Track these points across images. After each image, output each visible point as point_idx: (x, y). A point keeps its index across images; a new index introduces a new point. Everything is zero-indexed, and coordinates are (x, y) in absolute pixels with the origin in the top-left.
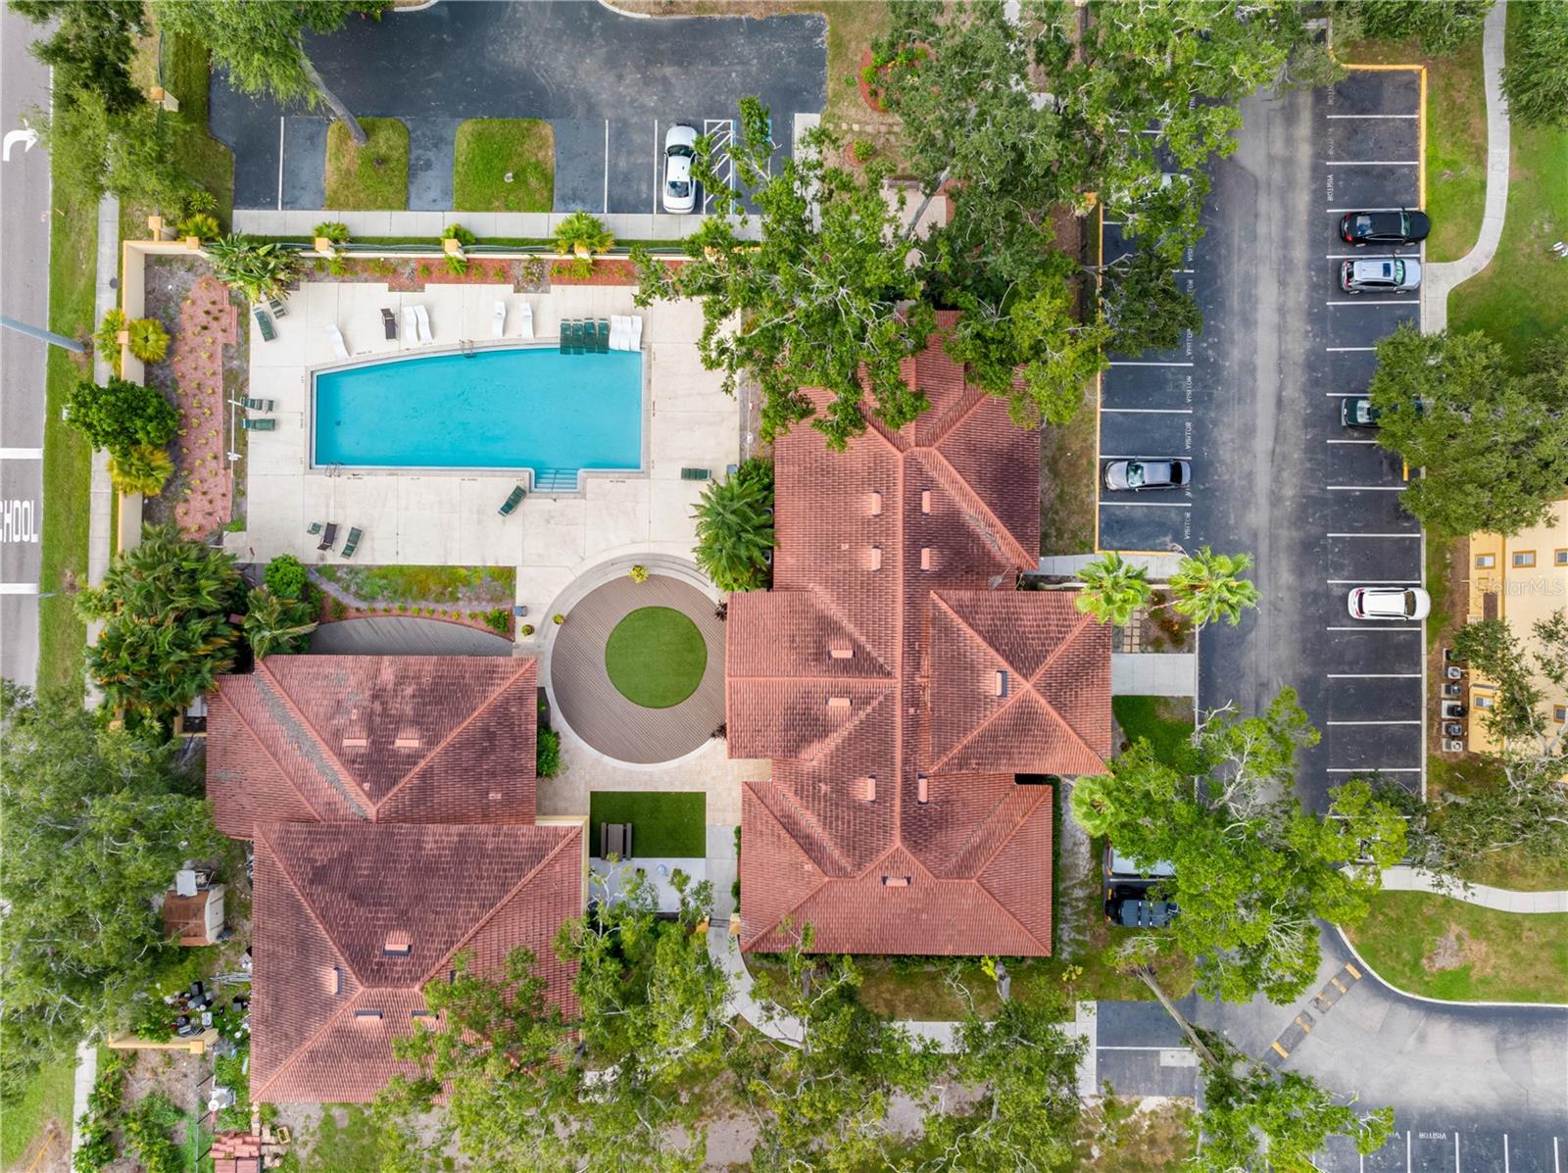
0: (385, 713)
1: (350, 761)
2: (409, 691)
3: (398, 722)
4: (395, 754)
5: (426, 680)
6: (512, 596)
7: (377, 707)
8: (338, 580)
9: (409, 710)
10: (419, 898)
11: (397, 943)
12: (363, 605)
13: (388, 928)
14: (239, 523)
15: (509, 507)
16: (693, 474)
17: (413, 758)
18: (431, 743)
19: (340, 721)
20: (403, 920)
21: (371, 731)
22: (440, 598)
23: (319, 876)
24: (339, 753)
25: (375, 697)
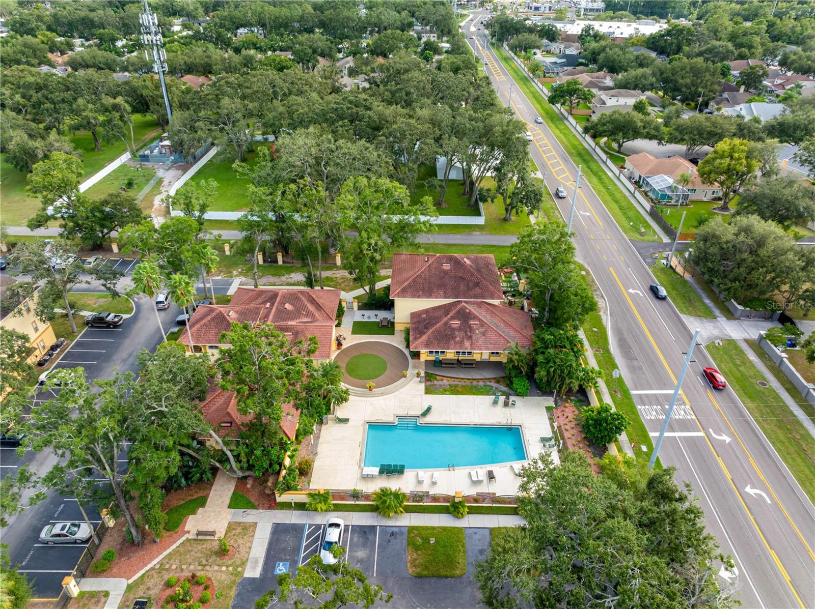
0: (466, 332)
1: (475, 318)
2: (458, 339)
3: (460, 329)
4: (459, 320)
5: (452, 342)
6: (426, 386)
7: (469, 334)
8: (501, 391)
9: (457, 333)
10: (442, 278)
11: (446, 267)
12: (489, 383)
13: (450, 270)
14: (549, 409)
15: (429, 409)
16: (345, 421)
17: (452, 318)
18: (446, 323)
19: (482, 330)
20: (446, 272)
21: (470, 327)
22: (456, 386)
23: (477, 284)
24: (480, 320)
25: (470, 337)
